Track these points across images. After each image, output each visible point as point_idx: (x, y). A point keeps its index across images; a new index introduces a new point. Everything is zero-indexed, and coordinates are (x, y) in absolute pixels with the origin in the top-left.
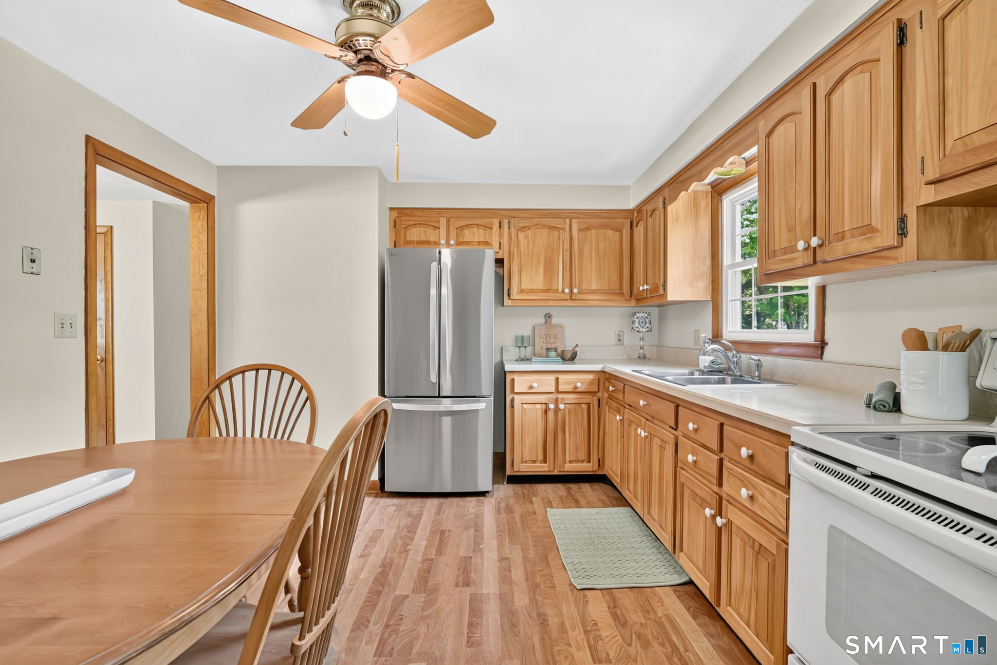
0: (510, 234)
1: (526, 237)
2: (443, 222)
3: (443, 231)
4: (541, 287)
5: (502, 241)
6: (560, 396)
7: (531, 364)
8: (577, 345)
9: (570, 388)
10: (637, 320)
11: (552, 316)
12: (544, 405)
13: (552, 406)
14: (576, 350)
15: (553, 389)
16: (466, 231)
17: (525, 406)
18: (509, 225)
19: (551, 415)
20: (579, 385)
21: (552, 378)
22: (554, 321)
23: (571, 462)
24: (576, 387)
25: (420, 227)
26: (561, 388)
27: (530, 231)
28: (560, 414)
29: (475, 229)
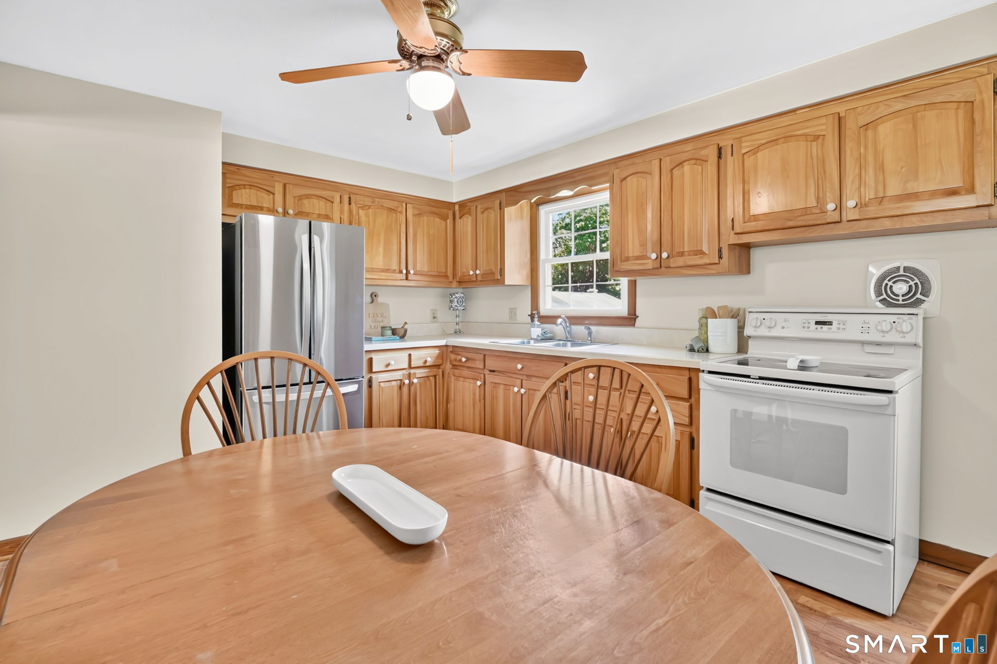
0: (350, 212)
1: (367, 216)
2: (278, 189)
3: (279, 197)
4: (381, 267)
5: (342, 217)
6: (412, 371)
8: (406, 323)
9: (421, 363)
11: (376, 293)
12: (399, 381)
13: (407, 382)
14: (405, 327)
15: (406, 366)
16: (306, 202)
17: (382, 384)
18: (350, 201)
19: (405, 390)
20: (429, 359)
21: (405, 355)
24: (426, 362)
25: (250, 189)
26: (413, 364)
27: (370, 210)
28: (412, 388)
29: (315, 201)
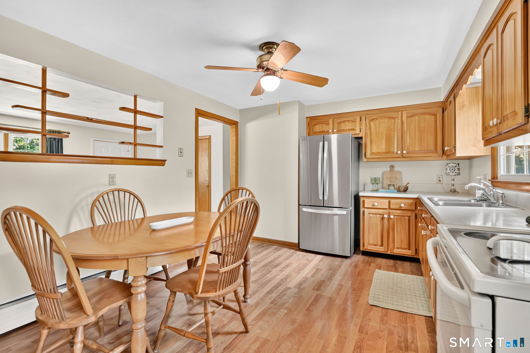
0: (366, 124)
1: (375, 124)
2: (331, 121)
3: (331, 125)
4: (384, 151)
5: (361, 128)
6: (391, 211)
7: (378, 193)
8: (408, 183)
9: (397, 207)
10: (449, 168)
12: (381, 215)
13: (386, 216)
14: (407, 186)
15: (387, 207)
16: (342, 124)
17: (371, 215)
18: (365, 119)
19: (386, 221)
20: (403, 205)
21: (387, 201)
22: (396, 169)
23: (398, 248)
24: (401, 207)
25: (320, 125)
26: (392, 206)
27: (377, 121)
28: (391, 221)
29: (347, 123)
